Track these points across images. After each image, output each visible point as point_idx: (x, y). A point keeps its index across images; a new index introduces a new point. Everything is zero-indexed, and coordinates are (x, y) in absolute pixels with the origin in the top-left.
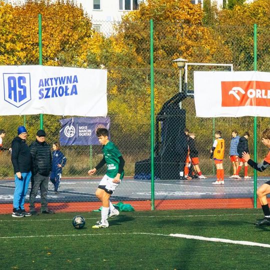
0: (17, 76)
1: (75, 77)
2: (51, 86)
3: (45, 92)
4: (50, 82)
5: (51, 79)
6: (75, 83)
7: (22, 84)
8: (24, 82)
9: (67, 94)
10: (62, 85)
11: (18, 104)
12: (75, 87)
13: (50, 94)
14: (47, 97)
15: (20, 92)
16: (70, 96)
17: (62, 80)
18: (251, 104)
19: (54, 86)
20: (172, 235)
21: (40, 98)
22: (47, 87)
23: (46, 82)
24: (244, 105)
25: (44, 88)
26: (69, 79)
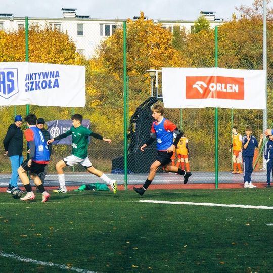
0: (6, 72)
1: (57, 72)
2: (34, 81)
3: (30, 85)
4: (34, 77)
5: (36, 74)
6: (57, 78)
7: (10, 78)
8: (13, 76)
9: (50, 87)
10: (46, 79)
11: (7, 95)
12: (56, 81)
13: (34, 87)
14: (32, 90)
15: (8, 85)
16: (52, 89)
17: (46, 75)
18: (213, 97)
19: (38, 80)
20: (141, 201)
21: (26, 91)
22: (32, 81)
23: (31, 77)
24: (206, 97)
25: (30, 81)
26: (52, 74)
